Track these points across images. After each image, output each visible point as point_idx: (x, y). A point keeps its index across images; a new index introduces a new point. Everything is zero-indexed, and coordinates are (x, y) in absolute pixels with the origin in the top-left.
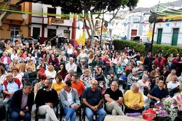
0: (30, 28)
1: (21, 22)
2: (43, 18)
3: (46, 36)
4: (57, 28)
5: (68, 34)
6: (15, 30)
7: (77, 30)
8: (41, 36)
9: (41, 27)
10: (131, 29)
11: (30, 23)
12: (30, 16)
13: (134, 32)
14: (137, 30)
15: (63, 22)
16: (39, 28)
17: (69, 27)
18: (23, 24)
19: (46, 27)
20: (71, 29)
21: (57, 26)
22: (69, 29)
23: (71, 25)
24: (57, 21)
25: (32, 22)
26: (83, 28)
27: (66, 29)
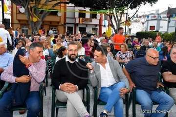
0: (65, 28)
1: (58, 23)
2: (75, 18)
5: (95, 31)
7: (103, 28)
9: (73, 26)
10: (149, 25)
11: (65, 24)
12: (65, 18)
13: (152, 27)
14: (154, 26)
15: (91, 21)
16: (72, 28)
17: (96, 25)
18: (60, 24)
19: (78, 26)
20: (98, 27)
21: (87, 25)
22: (96, 27)
23: (98, 24)
24: (87, 20)
25: (67, 22)
26: (108, 26)
27: (94, 27)
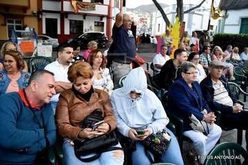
0: (40, 20)
1: (25, 9)
2: (62, 1)
3: (67, 32)
4: (84, 18)
5: (100, 28)
6: (15, 24)
8: (59, 32)
9: (58, 17)
11: (40, 12)
15: (94, 8)
16: (56, 20)
17: (102, 17)
18: (29, 13)
19: (67, 17)
20: (105, 20)
21: (85, 16)
22: (101, 20)
23: (107, 14)
24: (84, 6)
25: (44, 9)
27: (98, 20)
